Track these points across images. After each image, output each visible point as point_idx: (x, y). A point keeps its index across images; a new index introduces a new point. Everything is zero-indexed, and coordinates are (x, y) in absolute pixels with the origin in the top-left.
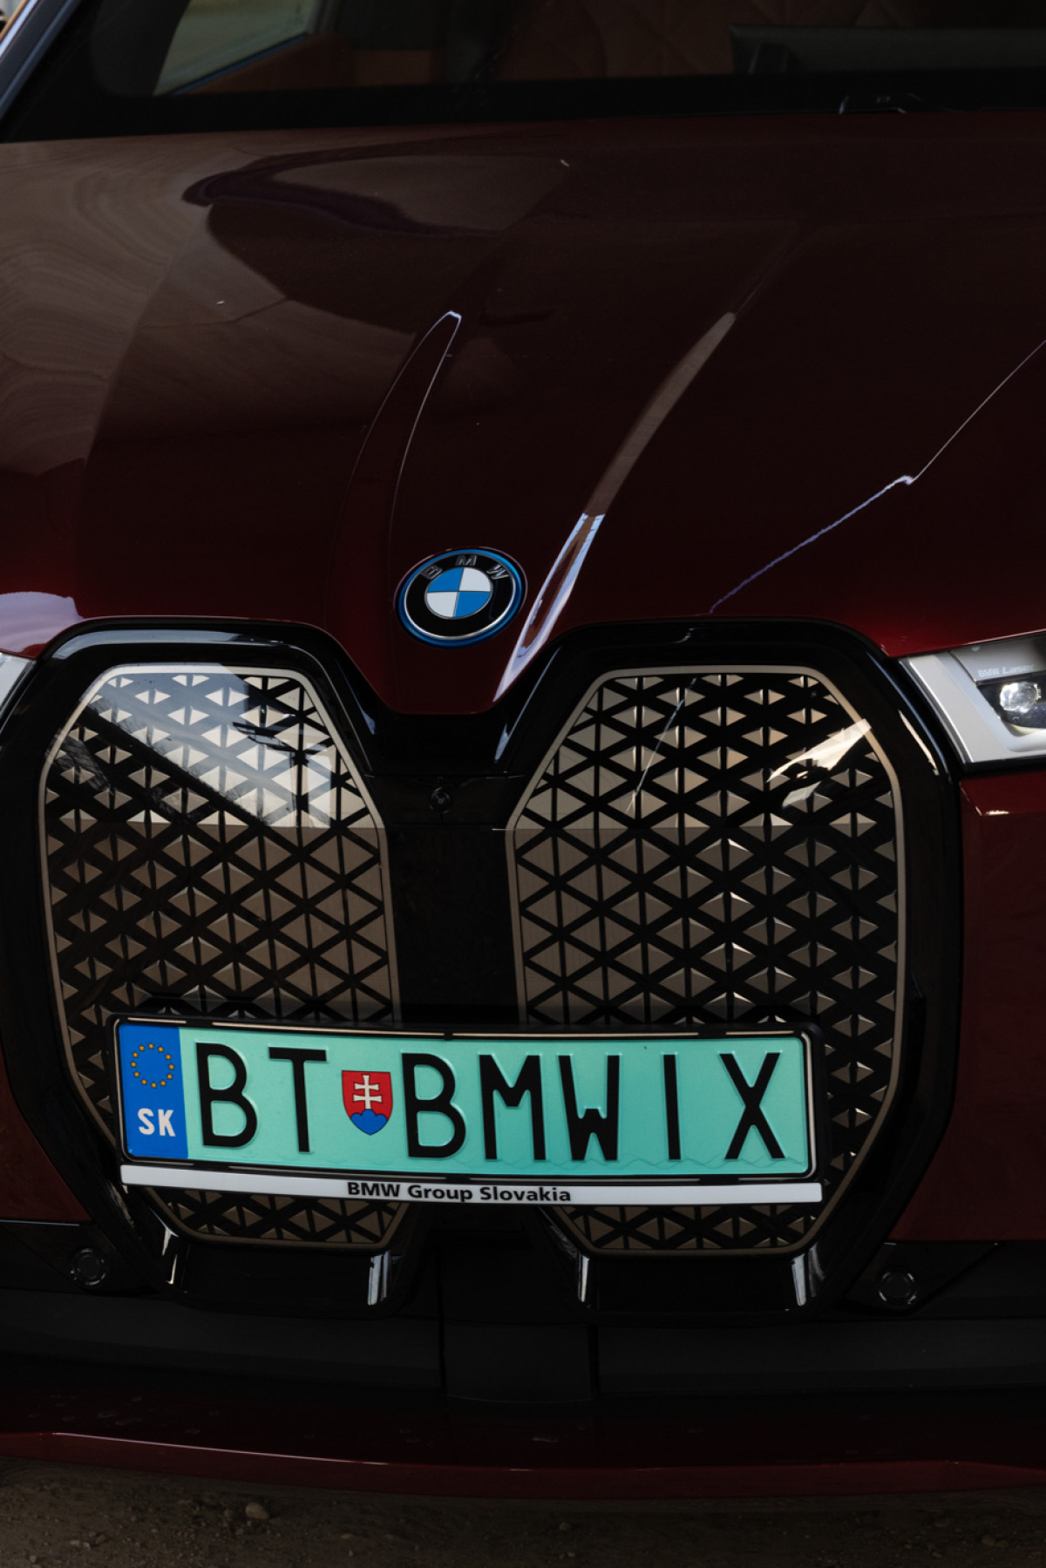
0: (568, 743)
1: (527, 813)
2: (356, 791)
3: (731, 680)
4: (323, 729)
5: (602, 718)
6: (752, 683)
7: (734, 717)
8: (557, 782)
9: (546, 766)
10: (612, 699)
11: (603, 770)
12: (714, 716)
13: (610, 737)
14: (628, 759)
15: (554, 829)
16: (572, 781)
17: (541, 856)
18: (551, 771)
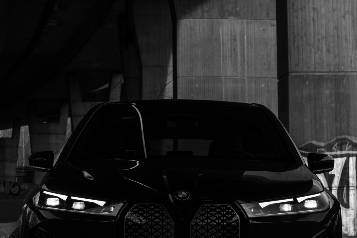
0: (198, 213)
1: (193, 222)
2: (170, 219)
3: (219, 206)
4: (166, 211)
5: (203, 210)
6: (221, 206)
7: (219, 210)
8: (197, 218)
9: (195, 216)
10: (204, 208)
11: (203, 217)
12: (217, 210)
13: (204, 212)
14: (206, 215)
15: (197, 224)
16: (199, 218)
17: (195, 227)
18: (196, 216)
